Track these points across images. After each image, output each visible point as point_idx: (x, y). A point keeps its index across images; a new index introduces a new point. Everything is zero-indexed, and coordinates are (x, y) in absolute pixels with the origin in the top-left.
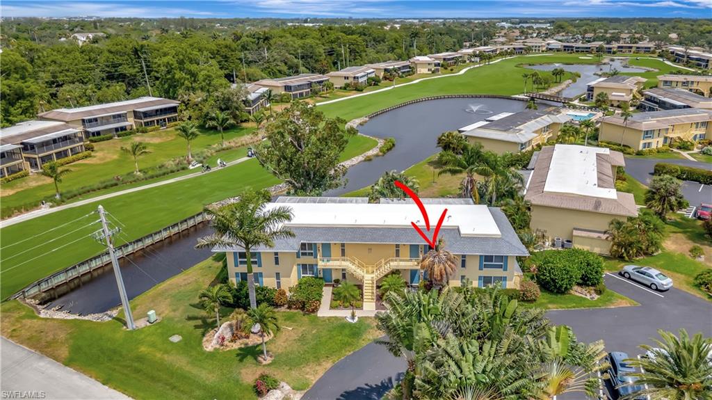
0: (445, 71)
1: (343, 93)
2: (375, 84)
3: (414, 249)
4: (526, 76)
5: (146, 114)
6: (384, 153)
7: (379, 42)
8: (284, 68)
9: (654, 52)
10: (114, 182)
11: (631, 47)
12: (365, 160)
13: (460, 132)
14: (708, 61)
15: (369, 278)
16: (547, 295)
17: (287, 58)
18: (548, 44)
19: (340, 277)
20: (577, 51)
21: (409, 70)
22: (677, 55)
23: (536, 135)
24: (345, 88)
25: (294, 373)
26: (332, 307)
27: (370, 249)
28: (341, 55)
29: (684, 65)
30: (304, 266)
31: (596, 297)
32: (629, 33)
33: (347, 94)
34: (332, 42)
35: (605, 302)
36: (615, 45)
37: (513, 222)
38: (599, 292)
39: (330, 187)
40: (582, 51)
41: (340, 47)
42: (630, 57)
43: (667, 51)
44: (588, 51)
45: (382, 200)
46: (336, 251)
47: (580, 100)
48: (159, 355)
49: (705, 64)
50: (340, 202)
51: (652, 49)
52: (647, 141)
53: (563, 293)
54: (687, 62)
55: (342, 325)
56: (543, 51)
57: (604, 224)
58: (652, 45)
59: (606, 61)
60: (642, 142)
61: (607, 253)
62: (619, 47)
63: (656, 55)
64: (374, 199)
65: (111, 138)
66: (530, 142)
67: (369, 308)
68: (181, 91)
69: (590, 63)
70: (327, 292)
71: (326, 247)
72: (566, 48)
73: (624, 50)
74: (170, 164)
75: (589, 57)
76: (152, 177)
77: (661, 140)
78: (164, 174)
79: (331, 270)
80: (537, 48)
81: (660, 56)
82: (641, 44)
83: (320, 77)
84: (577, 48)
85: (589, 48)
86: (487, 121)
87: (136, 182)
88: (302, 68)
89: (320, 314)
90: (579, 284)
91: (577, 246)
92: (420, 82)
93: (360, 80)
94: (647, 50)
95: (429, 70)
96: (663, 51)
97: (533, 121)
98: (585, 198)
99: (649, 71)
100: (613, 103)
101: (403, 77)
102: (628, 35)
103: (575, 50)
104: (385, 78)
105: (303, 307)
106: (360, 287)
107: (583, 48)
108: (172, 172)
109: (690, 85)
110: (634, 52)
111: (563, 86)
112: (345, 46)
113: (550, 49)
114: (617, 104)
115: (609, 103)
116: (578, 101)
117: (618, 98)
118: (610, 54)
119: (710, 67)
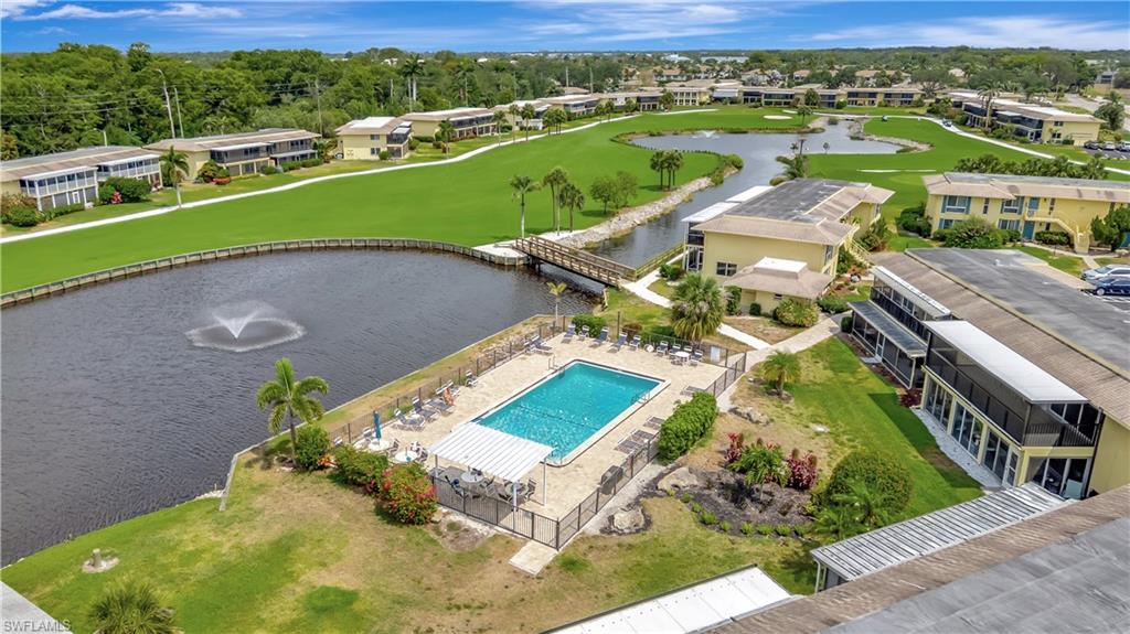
4: (521, 184)
9: (919, 104)
11: (873, 95)
14: (1041, 123)
18: (712, 89)
20: (767, 103)
22: (969, 109)
29: (986, 134)
32: (876, 69)
36: (843, 90)
40: (777, 103)
42: (868, 114)
43: (946, 101)
44: (788, 101)
47: (664, 273)
49: (1032, 130)
51: (916, 98)
54: (993, 126)
56: (701, 104)
58: (917, 89)
59: (818, 123)
62: (850, 94)
63: (923, 111)
72: (749, 98)
73: (860, 100)
75: (786, 116)
80: (691, 98)
81: (933, 111)
82: (896, 88)
84: (767, 96)
85: (792, 96)
94: (906, 99)
95: (373, 152)
96: (938, 101)
99: (906, 150)
100: (758, 300)
101: (276, 172)
102: (873, 73)
103: (763, 101)
107: (778, 96)
109: (1026, 210)
110: (880, 105)
113: (717, 99)
114: (768, 306)
115: (744, 303)
116: (654, 276)
117: (773, 285)
118: (831, 110)
119: (1046, 137)
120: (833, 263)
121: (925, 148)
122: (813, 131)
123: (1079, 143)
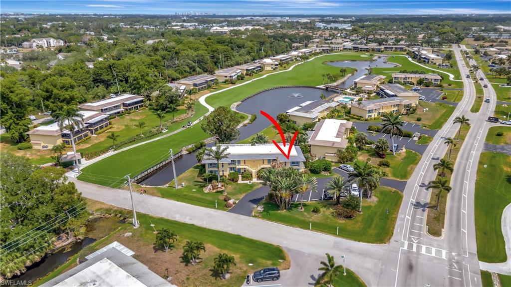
0: (281, 68)
1: (224, 86)
2: (242, 79)
3: (269, 161)
4: (323, 75)
5: (130, 105)
6: (252, 122)
7: (241, 47)
8: (188, 69)
10: (133, 139)
11: (392, 48)
12: (244, 126)
13: (287, 113)
14: (429, 59)
15: (254, 171)
16: (313, 174)
17: (188, 63)
18: (344, 46)
19: (244, 171)
20: (361, 51)
21: (260, 68)
22: (415, 54)
23: (319, 114)
24: (225, 82)
25: (234, 196)
26: (242, 180)
27: (254, 162)
28: (219, 59)
29: (417, 62)
30: (231, 168)
31: (329, 174)
33: (227, 86)
34: (214, 51)
35: (331, 176)
36: (382, 47)
37: (303, 151)
38: (330, 173)
39: (233, 139)
40: (364, 51)
41: (219, 55)
42: (391, 54)
43: (411, 51)
44: (367, 50)
45: (256, 144)
46: (242, 163)
47: (351, 89)
48: (191, 194)
49: (427, 61)
50: (241, 146)
52: (370, 114)
53: (318, 173)
54: (419, 59)
55: (247, 185)
56: (341, 50)
57: (335, 151)
59: (375, 58)
60: (367, 115)
61: (337, 161)
62: (385, 48)
63: (405, 53)
64: (253, 144)
65: (115, 117)
66: (317, 117)
67: (255, 180)
68: (142, 91)
69: (365, 60)
70: (240, 176)
71: (239, 161)
72: (355, 48)
73: (388, 49)
74: (154, 130)
75: (365, 55)
76: (148, 137)
77: (376, 114)
78: (153, 135)
79: (240, 169)
80: (337, 49)
83: (212, 77)
85: (368, 49)
86: (300, 106)
87: (142, 140)
88: (198, 69)
89: (239, 182)
90: (323, 171)
91: (327, 159)
92: (266, 77)
93: (234, 78)
94: (401, 49)
95: (272, 68)
97: (320, 107)
98: (329, 142)
99: (396, 66)
101: (256, 73)
103: (359, 50)
104: (247, 74)
105: (233, 180)
106: (251, 174)
108: (156, 134)
109: (408, 79)
110: (393, 51)
111: (345, 78)
112: (221, 54)
113: (345, 49)
114: (367, 92)
115: (364, 92)
116: (349, 89)
117: (368, 89)
118: (379, 53)
119: (430, 62)
120: (376, 87)
121: (401, 66)
122: (374, 60)
123: (437, 64)
